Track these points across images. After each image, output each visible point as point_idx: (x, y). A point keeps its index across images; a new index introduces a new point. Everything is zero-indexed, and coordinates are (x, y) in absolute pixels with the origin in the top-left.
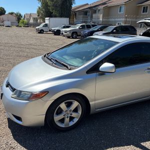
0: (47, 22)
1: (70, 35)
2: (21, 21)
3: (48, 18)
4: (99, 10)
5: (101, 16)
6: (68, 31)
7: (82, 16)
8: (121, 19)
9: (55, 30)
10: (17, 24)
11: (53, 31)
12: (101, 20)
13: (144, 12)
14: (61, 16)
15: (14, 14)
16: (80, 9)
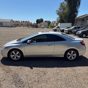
0: (59, 25)
2: (50, 25)
3: (60, 23)
6: (66, 30)
10: (48, 27)
11: (61, 30)
14: (68, 22)
15: (47, 22)
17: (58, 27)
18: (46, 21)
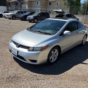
1: (11, 17)
4: (25, 3)
5: (27, 6)
7: (14, 5)
8: (39, 9)
12: (27, 8)
13: (49, 5)
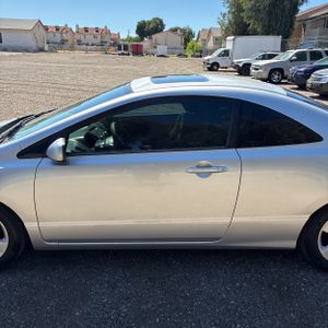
2: (189, 44)
3: (232, 38)
6: (261, 68)
9: (241, 65)
10: (182, 52)
11: (236, 66)
15: (179, 31)
16: (318, 14)
17: (226, 53)
18: (174, 30)
